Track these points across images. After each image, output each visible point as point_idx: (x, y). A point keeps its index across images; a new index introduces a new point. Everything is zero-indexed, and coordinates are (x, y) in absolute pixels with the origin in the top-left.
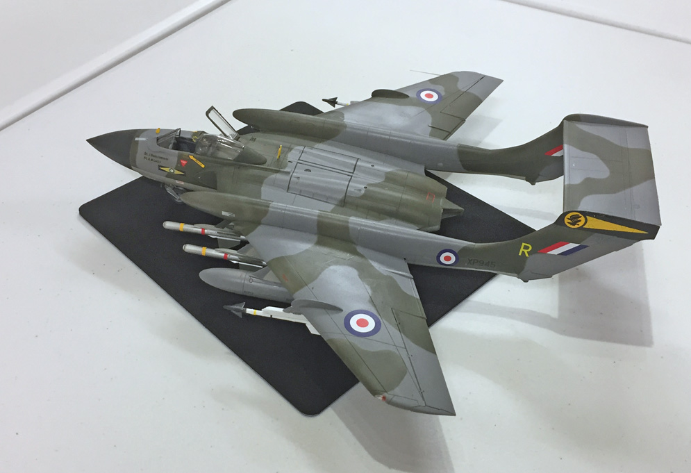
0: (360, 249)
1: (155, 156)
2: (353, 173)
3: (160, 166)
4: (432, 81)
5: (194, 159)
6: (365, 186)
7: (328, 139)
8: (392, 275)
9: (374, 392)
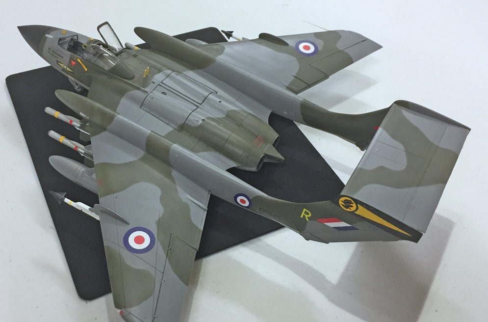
0: (174, 173)
1: (55, 53)
2: (201, 104)
3: (57, 61)
4: (317, 35)
5: (81, 63)
6: (204, 118)
7: (200, 68)
8: (189, 203)
9: (117, 305)
